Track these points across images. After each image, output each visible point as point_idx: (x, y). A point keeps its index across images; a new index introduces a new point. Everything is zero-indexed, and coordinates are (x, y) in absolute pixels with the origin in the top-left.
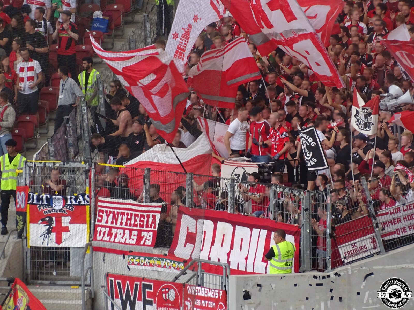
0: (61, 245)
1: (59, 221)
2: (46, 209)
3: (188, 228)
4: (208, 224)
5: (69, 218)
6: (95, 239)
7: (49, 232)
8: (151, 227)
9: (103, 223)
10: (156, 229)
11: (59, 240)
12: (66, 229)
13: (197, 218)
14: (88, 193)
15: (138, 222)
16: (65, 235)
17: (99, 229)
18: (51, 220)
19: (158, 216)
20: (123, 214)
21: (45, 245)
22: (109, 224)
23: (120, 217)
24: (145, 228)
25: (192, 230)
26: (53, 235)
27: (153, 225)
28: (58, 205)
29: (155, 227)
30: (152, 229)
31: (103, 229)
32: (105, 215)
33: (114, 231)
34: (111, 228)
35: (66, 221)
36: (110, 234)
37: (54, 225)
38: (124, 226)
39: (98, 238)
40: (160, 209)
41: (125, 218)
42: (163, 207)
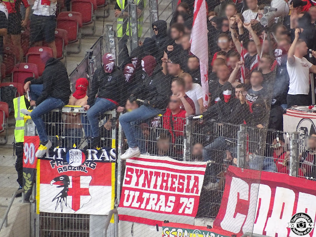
0: (78, 212)
1: (76, 182)
2: (61, 166)
3: (238, 193)
4: (265, 190)
5: (89, 178)
6: (121, 205)
7: (64, 195)
8: (192, 192)
9: (132, 185)
10: (199, 195)
11: (76, 206)
12: (86, 192)
13: (250, 181)
14: (113, 146)
15: (176, 185)
16: (83, 199)
17: (126, 192)
18: (67, 180)
19: (201, 178)
20: (157, 174)
21: (59, 211)
22: (140, 187)
23: (154, 178)
24: (184, 193)
25: (244, 197)
26: (69, 199)
27: (195, 189)
28: (76, 160)
29: (197, 192)
30: (194, 194)
31: (132, 193)
32: (134, 175)
33: (146, 195)
34: (142, 191)
35: (85, 181)
36: (140, 199)
37: (70, 186)
38: (158, 189)
39: (126, 204)
40: (204, 169)
41: (160, 179)
42: (208, 167)
